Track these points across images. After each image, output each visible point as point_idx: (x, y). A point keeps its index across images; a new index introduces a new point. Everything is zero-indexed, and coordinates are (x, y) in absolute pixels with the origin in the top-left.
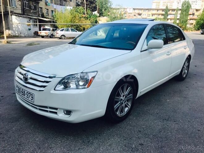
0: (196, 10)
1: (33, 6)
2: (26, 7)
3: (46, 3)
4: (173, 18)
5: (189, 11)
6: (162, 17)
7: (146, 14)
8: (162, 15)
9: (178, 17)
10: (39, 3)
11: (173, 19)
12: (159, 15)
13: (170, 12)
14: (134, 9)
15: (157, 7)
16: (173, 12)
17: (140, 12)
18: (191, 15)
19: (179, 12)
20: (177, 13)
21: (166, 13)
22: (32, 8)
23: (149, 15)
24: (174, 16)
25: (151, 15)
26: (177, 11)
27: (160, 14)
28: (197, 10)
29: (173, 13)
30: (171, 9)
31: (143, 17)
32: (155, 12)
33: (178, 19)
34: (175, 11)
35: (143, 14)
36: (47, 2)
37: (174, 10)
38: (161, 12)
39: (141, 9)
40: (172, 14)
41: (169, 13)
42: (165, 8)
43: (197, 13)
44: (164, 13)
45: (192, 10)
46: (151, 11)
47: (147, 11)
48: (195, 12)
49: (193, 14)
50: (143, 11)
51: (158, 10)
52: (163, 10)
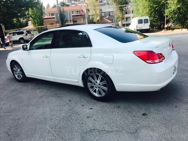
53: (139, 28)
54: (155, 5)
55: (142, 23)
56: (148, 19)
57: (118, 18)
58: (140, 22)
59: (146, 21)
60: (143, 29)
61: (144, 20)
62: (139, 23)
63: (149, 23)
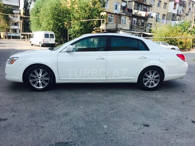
1: (141, 23)
2: (134, 24)
3: (157, 20)
10: (148, 20)
22: (140, 24)
36: (158, 18)
53: (46, 42)
54: (59, 23)
55: (48, 37)
56: (53, 35)
57: (2, 28)
58: (47, 36)
59: (52, 36)
60: (49, 44)
61: (50, 34)
62: (45, 37)
63: (54, 39)
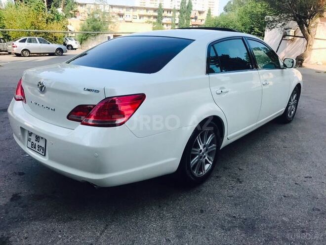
0: (199, 11)
4: (170, 22)
5: (190, 13)
6: (155, 20)
7: (131, 15)
8: (155, 17)
9: (177, 22)
11: (170, 24)
12: (149, 17)
13: (165, 13)
14: (112, 6)
15: (142, 4)
16: (169, 13)
17: (122, 11)
18: (192, 18)
19: (178, 14)
20: (175, 15)
21: (160, 15)
23: (135, 17)
24: (170, 19)
25: (138, 17)
26: (174, 13)
27: (152, 16)
28: (200, 13)
29: (169, 15)
30: (165, 10)
31: (125, 20)
32: (144, 12)
33: (177, 24)
34: (172, 13)
35: (125, 15)
37: (169, 11)
38: (151, 13)
39: (122, 7)
40: (168, 17)
41: (163, 15)
42: (158, 7)
43: (200, 17)
44: (156, 14)
45: (194, 12)
46: (138, 10)
47: (132, 10)
48: (197, 14)
49: (196, 18)
50: (125, 10)
51: (147, 9)
52: (155, 10)
